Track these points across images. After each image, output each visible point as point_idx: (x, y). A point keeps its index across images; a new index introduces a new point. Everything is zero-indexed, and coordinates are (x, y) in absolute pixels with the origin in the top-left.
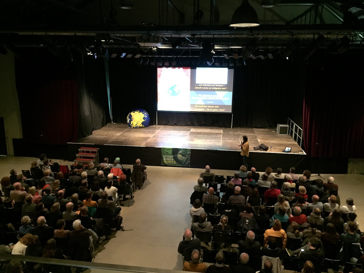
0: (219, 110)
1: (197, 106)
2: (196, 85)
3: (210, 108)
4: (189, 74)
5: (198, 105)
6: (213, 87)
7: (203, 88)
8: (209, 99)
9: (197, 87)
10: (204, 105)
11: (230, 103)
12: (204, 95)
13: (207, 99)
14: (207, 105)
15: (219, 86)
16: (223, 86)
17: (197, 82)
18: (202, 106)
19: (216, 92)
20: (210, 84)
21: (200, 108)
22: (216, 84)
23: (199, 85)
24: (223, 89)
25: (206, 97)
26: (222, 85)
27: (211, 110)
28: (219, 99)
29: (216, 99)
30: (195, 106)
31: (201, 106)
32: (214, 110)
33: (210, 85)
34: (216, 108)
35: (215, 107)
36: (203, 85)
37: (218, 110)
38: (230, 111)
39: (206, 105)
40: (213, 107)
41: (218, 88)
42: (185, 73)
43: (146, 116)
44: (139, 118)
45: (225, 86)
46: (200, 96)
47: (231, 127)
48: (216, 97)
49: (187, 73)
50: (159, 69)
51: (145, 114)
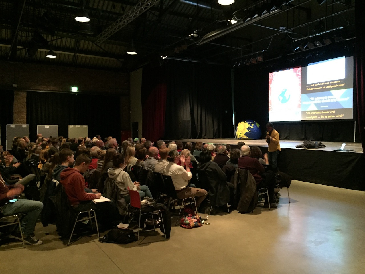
0: (337, 116)
1: (308, 113)
2: (307, 87)
3: (324, 115)
4: (300, 74)
5: (310, 112)
6: (328, 85)
7: (315, 89)
8: (323, 102)
9: (308, 88)
10: (316, 111)
11: (351, 106)
12: (317, 98)
13: (320, 102)
14: (321, 111)
15: (335, 82)
16: (340, 82)
17: (309, 82)
18: (315, 113)
19: (332, 92)
20: (324, 82)
21: (313, 115)
22: (331, 81)
23: (311, 86)
24: (340, 86)
25: (319, 100)
26: (338, 80)
27: (326, 117)
28: (335, 101)
29: (331, 101)
30: (307, 113)
32: (330, 117)
33: (324, 84)
34: (332, 114)
35: (331, 112)
36: (316, 85)
37: (334, 116)
38: (351, 117)
39: (319, 111)
40: (328, 112)
41: (334, 86)
42: (295, 74)
43: (253, 127)
44: (243, 128)
45: (343, 81)
46: (312, 100)
47: (355, 140)
48: (332, 98)
49: (298, 72)
50: (271, 74)
51: (252, 124)
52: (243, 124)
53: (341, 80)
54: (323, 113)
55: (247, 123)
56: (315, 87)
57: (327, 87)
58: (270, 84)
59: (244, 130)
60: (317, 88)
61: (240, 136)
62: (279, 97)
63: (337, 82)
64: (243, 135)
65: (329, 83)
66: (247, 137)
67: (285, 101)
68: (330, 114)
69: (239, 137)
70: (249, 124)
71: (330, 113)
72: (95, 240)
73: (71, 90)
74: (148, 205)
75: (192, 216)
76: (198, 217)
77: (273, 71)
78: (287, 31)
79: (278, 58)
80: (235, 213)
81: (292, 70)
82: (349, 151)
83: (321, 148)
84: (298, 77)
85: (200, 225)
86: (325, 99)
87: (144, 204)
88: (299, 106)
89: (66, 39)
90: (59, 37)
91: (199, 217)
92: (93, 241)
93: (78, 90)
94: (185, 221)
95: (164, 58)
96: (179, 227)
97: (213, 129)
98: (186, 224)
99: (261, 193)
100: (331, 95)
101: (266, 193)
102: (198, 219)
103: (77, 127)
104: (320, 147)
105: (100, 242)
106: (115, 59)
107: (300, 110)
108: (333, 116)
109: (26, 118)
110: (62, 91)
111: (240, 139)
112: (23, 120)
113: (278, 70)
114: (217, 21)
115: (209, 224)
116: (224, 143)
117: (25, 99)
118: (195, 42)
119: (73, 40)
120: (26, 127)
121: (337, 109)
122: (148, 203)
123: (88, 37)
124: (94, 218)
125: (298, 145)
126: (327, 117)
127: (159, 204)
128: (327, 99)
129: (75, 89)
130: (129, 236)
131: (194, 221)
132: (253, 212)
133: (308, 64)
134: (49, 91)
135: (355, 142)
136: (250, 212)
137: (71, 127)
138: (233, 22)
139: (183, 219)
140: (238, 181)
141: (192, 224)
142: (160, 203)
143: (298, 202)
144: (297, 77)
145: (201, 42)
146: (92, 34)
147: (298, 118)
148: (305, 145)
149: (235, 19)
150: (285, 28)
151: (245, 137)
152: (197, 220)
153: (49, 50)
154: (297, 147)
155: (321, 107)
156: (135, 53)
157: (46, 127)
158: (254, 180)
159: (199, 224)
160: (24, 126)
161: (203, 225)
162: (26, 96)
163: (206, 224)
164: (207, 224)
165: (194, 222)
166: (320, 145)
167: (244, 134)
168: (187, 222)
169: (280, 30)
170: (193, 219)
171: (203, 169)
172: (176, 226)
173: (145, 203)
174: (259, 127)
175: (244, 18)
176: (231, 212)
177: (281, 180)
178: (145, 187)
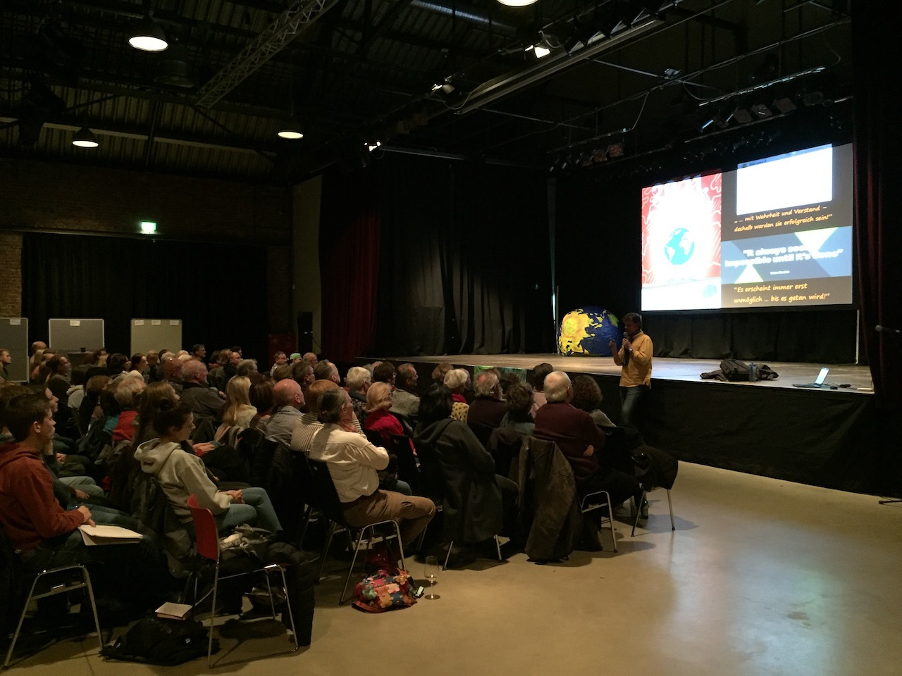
0: (811, 298)
1: (740, 290)
2: (736, 222)
3: (780, 294)
4: (719, 189)
5: (744, 286)
6: (787, 218)
7: (756, 227)
8: (776, 260)
9: (740, 225)
10: (760, 285)
11: (847, 270)
12: (762, 251)
13: (768, 260)
14: (772, 283)
15: (806, 210)
16: (818, 209)
17: (740, 211)
18: (757, 288)
19: (800, 235)
20: (777, 210)
21: (751, 295)
22: (796, 208)
23: (747, 219)
24: (818, 219)
25: (767, 256)
26: (815, 205)
27: (784, 299)
28: (807, 257)
29: (797, 259)
30: (735, 288)
31: (753, 290)
32: (793, 300)
33: (777, 214)
34: (800, 292)
35: (797, 287)
36: (758, 218)
37: (804, 298)
38: (848, 300)
39: (766, 284)
40: (789, 287)
41: (804, 221)
42: (706, 189)
43: (600, 326)
44: (575, 326)
45: (825, 208)
46: (748, 255)
47: (857, 358)
48: (799, 252)
49: (714, 186)
50: (645, 191)
51: (598, 318)
52: (576, 318)
53: (822, 204)
54: (776, 288)
55: (585, 316)
56: (755, 223)
57: (786, 223)
58: (643, 216)
59: (578, 331)
60: (760, 227)
61: (568, 346)
62: (666, 249)
63: (811, 210)
64: (575, 346)
65: (790, 213)
66: (586, 351)
67: (680, 258)
68: (794, 292)
69: (566, 349)
70: (590, 317)
71: (793, 288)
72: (89, 652)
73: (140, 229)
74: (241, 550)
75: (387, 575)
76: (402, 578)
77: (651, 184)
78: (683, 80)
79: (663, 149)
80: (519, 561)
81: (698, 180)
82: (836, 388)
83: (766, 379)
84: (715, 196)
85: (410, 601)
86: (781, 255)
87: (230, 547)
88: (716, 271)
89: (126, 101)
90: (109, 95)
91: (405, 577)
92: (83, 654)
93: (158, 229)
94: (364, 592)
95: (371, 148)
96: (348, 610)
97: (501, 331)
98: (367, 601)
99: (590, 506)
100: (798, 243)
101: (605, 504)
102: (403, 583)
103: (153, 324)
104: (764, 376)
105: (102, 658)
106: (252, 151)
107: (718, 282)
108: (802, 298)
109: (20, 302)
110: (115, 233)
111: (569, 355)
112: (13, 306)
113: (664, 180)
114: (500, 51)
115: (437, 597)
116: (520, 366)
117: (18, 251)
118: (450, 108)
119: (145, 104)
120: (19, 324)
121: (812, 279)
122: (241, 545)
123: (182, 95)
124: (86, 588)
125: (708, 372)
126: (788, 299)
127: (279, 548)
128: (787, 253)
129: (148, 228)
130: (188, 641)
131: (390, 591)
132: (567, 559)
133: (740, 165)
134: (84, 231)
135: (857, 363)
136: (561, 560)
137: (137, 323)
138: (541, 52)
139: (361, 584)
140: (527, 473)
141: (385, 600)
142: (281, 544)
143: (696, 526)
144: (711, 199)
145: (463, 107)
146: (189, 87)
147: (714, 301)
148: (724, 373)
149: (545, 46)
150: (677, 72)
151: (582, 351)
152: (401, 587)
153: (80, 128)
154: (704, 376)
155: (772, 273)
156: (298, 136)
157: (71, 325)
158: (570, 470)
159: (406, 599)
160: (16, 321)
161: (418, 600)
162: (20, 244)
163: (428, 597)
164: (432, 597)
165: (391, 595)
166: (764, 373)
167: (578, 343)
168: (371, 593)
169: (667, 78)
170: (387, 586)
171: (427, 441)
172: (342, 604)
173: (231, 544)
174: (617, 325)
175: (566, 42)
176: (508, 560)
177: (647, 470)
178: (257, 491)
